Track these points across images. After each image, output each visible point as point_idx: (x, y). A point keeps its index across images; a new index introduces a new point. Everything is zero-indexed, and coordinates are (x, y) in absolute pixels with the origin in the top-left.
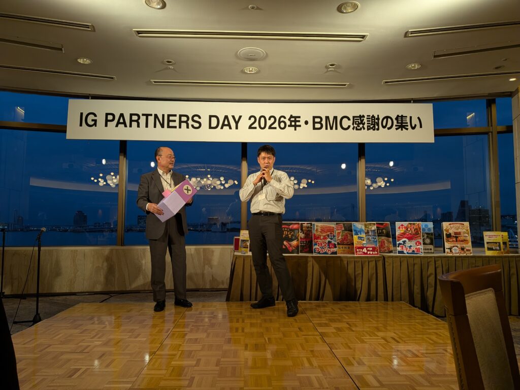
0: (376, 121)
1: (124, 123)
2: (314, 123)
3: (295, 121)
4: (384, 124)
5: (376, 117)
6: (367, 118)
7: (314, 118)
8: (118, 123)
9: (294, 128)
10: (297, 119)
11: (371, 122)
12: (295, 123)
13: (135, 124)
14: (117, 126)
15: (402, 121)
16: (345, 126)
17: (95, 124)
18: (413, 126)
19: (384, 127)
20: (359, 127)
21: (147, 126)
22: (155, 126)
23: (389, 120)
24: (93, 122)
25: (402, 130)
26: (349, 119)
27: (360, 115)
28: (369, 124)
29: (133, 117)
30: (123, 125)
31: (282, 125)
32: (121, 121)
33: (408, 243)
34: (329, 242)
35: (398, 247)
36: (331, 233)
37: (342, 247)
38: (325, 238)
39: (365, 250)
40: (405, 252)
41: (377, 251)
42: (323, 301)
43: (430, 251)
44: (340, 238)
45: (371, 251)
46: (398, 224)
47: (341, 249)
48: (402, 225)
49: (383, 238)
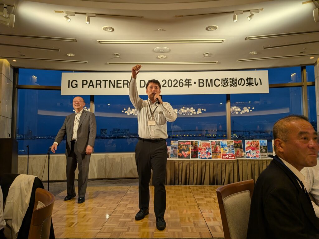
0: (235, 81)
1: (93, 85)
2: (199, 83)
3: (189, 82)
4: (240, 83)
5: (235, 79)
6: (230, 80)
7: (199, 80)
8: (90, 85)
9: (188, 86)
10: (190, 81)
11: (232, 82)
12: (189, 84)
13: (98, 86)
14: (89, 87)
15: (250, 81)
16: (217, 85)
17: (77, 86)
18: (257, 84)
19: (240, 85)
20: (225, 84)
21: (105, 87)
22: (110, 87)
23: (242, 80)
24: (76, 85)
25: (250, 86)
26: (219, 80)
27: (226, 78)
28: (231, 83)
29: (98, 82)
30: (92, 87)
31: (181, 85)
32: (91, 84)
33: (252, 152)
34: (207, 152)
35: (246, 154)
36: (208, 147)
37: (215, 155)
38: (205, 150)
39: (227, 156)
40: (250, 157)
41: (234, 157)
42: (203, 185)
43: (265, 156)
44: (214, 149)
45: (231, 157)
46: (246, 141)
47: (214, 155)
48: (249, 142)
49: (238, 149)
